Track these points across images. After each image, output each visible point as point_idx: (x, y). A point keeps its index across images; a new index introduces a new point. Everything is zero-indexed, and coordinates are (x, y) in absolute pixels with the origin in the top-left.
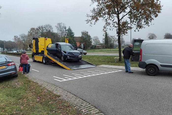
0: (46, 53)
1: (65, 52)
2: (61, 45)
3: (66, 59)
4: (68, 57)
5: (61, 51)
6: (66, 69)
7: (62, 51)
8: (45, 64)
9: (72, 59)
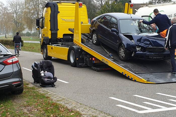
0: (77, 39)
1: (130, 37)
2: (118, 18)
3: (133, 55)
4: (138, 49)
5: (118, 33)
6: (135, 81)
7: (122, 35)
8: (75, 65)
9: (148, 56)
